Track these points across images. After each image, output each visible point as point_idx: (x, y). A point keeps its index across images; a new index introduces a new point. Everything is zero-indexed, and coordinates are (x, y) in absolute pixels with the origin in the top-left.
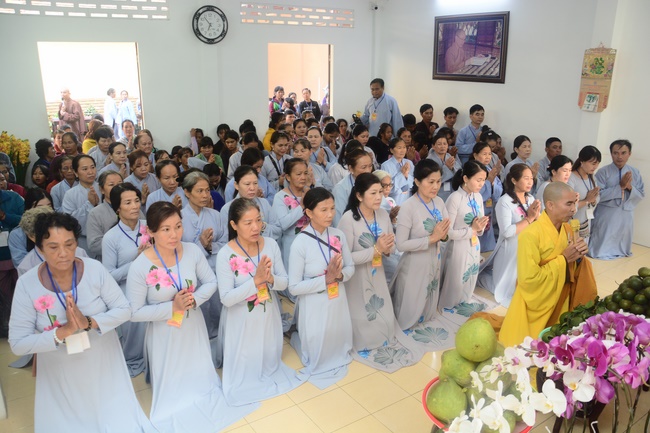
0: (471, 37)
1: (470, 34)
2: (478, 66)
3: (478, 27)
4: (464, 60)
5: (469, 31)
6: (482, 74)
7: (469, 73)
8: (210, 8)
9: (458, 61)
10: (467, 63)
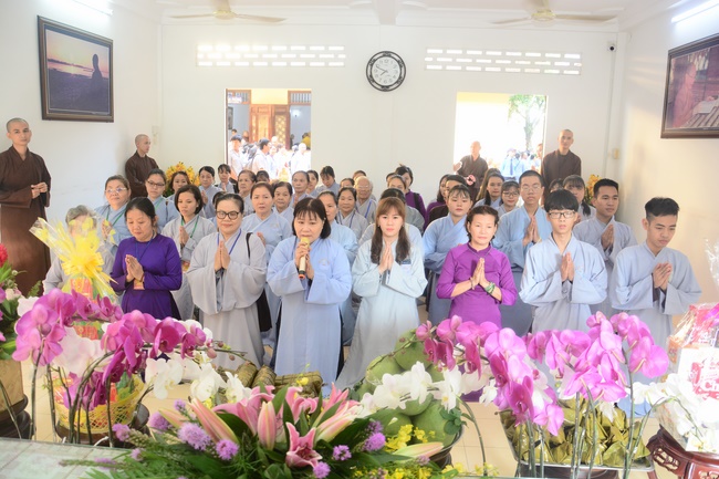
0: (701, 72)
1: (701, 68)
2: (706, 114)
3: (709, 57)
4: (692, 108)
5: (700, 63)
6: (709, 126)
7: (695, 127)
8: (387, 54)
9: (686, 107)
10: (695, 111)
